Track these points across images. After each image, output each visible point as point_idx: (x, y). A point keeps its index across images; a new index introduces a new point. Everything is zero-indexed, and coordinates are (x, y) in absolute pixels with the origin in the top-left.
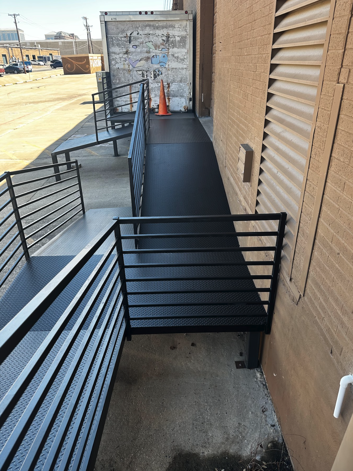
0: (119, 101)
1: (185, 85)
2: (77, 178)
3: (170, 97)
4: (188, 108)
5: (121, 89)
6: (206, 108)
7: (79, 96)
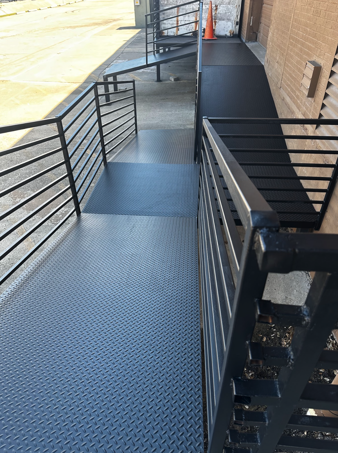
0: (165, 24)
1: (233, 7)
2: (133, 98)
3: (217, 20)
4: (233, 32)
5: (168, 11)
6: (254, 33)
7: (113, 21)
